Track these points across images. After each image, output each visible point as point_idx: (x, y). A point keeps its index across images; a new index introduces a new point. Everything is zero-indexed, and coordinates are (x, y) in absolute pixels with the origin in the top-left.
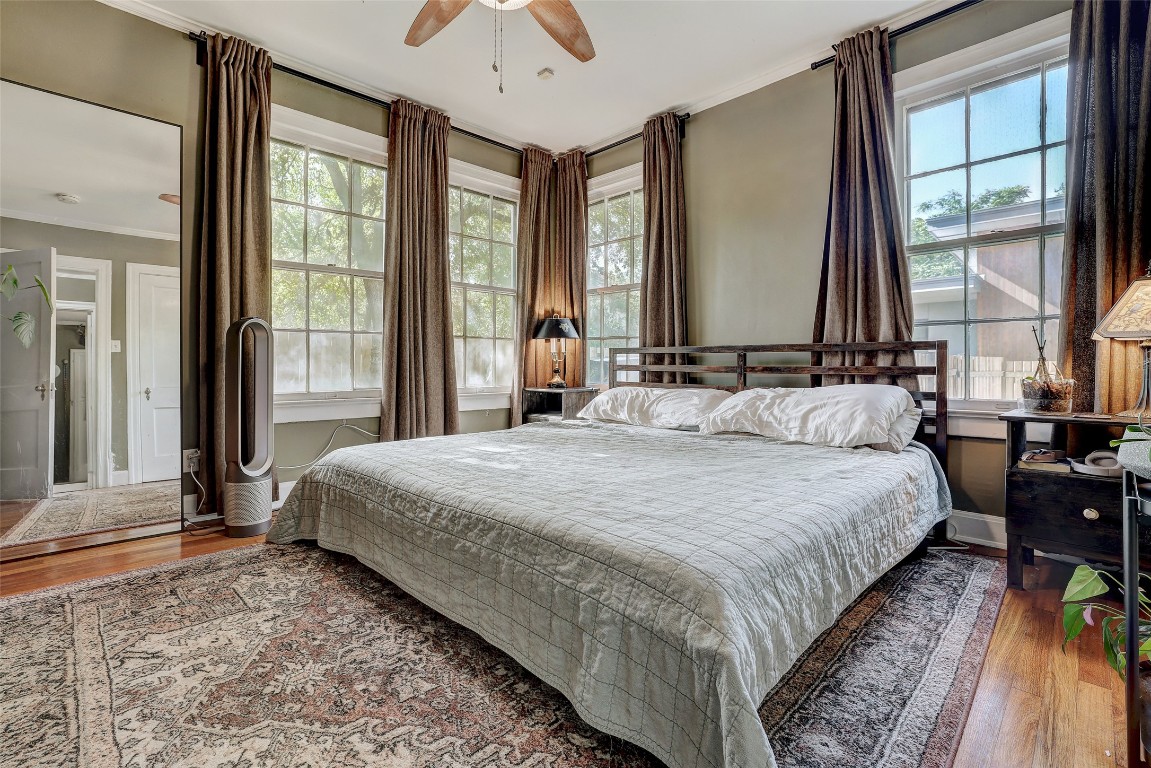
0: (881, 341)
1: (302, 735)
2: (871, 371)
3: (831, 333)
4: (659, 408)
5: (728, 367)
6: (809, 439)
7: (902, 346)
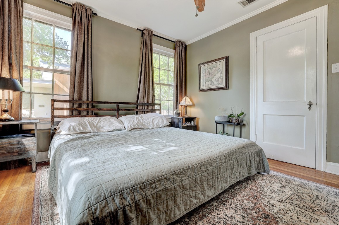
0: (149, 103)
1: (284, 222)
2: (148, 110)
3: (141, 100)
4: (101, 125)
5: (113, 109)
6: (155, 127)
7: (153, 104)
